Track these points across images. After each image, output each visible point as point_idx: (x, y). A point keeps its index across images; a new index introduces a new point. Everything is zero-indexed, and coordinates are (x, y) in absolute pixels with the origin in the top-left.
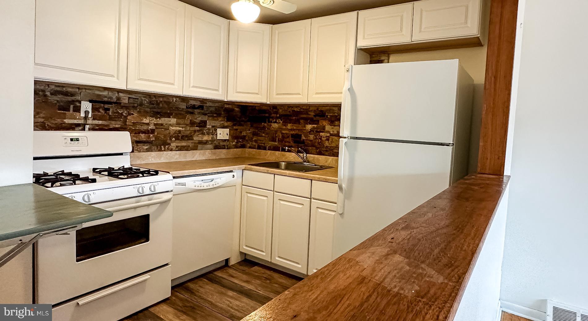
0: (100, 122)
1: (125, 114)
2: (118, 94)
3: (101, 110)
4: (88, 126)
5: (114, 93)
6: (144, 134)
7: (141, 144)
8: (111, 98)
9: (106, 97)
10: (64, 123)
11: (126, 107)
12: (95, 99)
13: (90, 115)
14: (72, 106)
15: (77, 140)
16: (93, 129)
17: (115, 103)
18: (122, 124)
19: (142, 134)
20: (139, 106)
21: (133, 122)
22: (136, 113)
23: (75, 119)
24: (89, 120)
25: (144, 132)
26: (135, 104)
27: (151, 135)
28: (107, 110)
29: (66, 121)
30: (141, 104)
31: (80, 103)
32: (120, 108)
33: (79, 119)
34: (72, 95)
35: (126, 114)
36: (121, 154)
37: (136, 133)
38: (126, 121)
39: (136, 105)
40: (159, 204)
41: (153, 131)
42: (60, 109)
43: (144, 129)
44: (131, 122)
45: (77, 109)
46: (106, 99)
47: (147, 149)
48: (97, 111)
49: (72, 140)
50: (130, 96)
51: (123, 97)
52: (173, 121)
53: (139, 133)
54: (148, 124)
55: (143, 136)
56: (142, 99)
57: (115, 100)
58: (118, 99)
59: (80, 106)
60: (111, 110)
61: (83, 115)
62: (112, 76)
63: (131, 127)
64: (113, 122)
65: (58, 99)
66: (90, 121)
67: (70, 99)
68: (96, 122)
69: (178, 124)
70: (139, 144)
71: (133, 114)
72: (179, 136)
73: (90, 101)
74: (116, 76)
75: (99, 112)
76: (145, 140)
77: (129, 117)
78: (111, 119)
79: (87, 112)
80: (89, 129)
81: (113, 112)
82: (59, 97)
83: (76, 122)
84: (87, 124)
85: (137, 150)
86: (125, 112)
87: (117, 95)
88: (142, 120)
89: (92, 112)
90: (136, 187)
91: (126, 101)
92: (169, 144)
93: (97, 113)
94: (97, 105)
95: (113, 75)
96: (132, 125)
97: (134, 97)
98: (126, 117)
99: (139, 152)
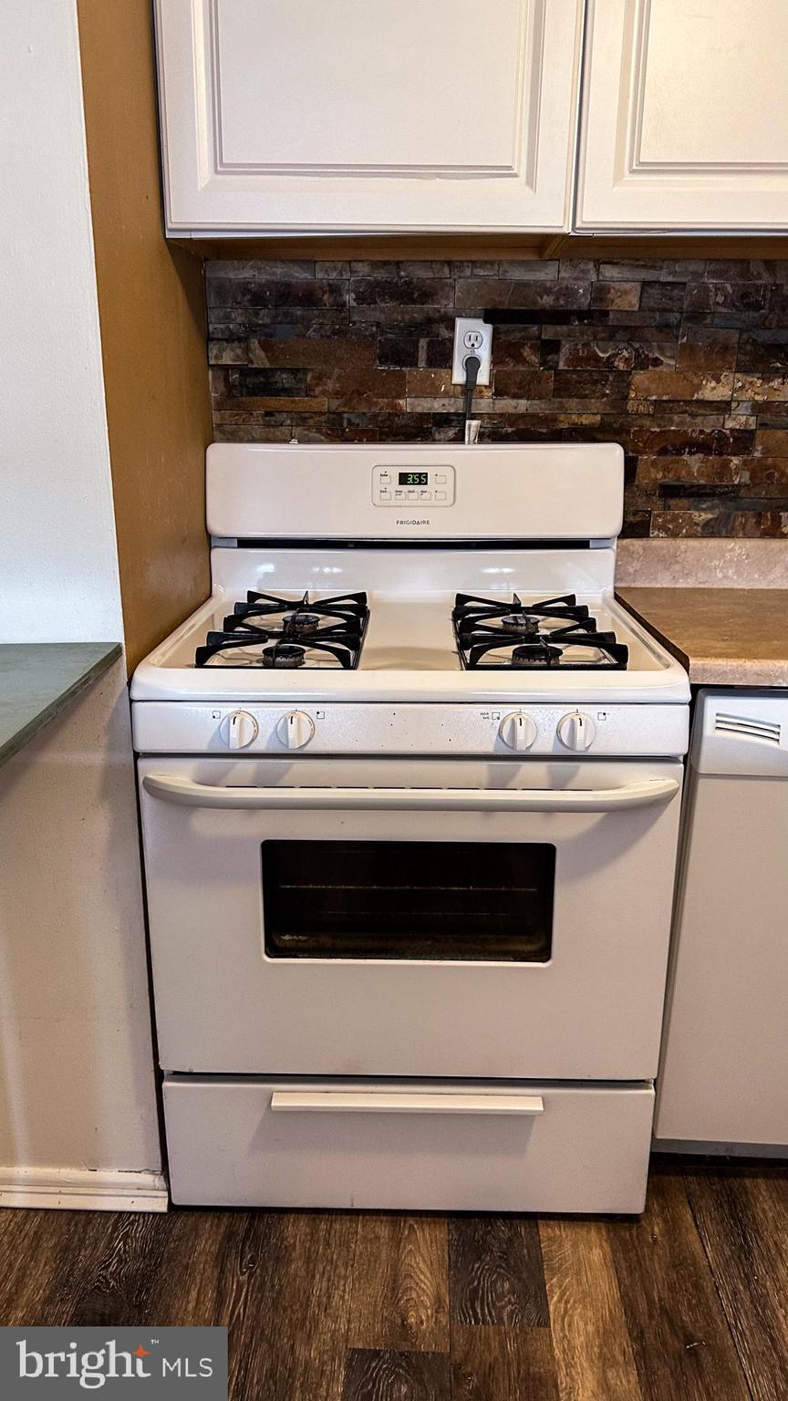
0: (522, 405)
1: (621, 366)
2: (598, 272)
3: (527, 352)
4: (475, 423)
5: (582, 271)
6: (701, 456)
7: (685, 502)
8: (568, 293)
9: (548, 291)
10: (399, 413)
11: (629, 331)
12: (506, 302)
13: (484, 379)
14: (423, 343)
15: (421, 479)
16: (492, 435)
17: (581, 315)
18: (608, 410)
19: (691, 453)
20: (689, 319)
21: (654, 398)
22: (672, 358)
23: (435, 394)
24: (482, 397)
25: (703, 446)
26: (671, 311)
27: (735, 460)
28: (551, 347)
29: (406, 404)
30: (697, 315)
31: (452, 328)
32: (603, 340)
33: (446, 394)
34: (427, 295)
35: (627, 360)
36: (582, 544)
37: (664, 452)
38: (626, 398)
39: (673, 318)
40: (601, 815)
41: (743, 441)
42: (384, 359)
43: (702, 432)
44: (646, 400)
45: (442, 356)
46: (547, 301)
47: (707, 523)
48: (511, 356)
49: (404, 479)
50: (649, 275)
51: (617, 285)
53: (679, 452)
54: (723, 407)
55: (694, 466)
56: (705, 289)
57: (585, 303)
58: (600, 292)
59: (452, 341)
60: (565, 350)
61: (459, 376)
62: (505, 172)
63: (647, 422)
64: (573, 403)
65: (382, 318)
66: (484, 404)
67: (416, 312)
68: (508, 405)
70: (673, 502)
71: (657, 362)
73: (488, 317)
74: (522, 170)
75: (520, 359)
76: (702, 482)
77: (640, 378)
78: (564, 388)
79: (472, 365)
80: (483, 437)
81: (575, 360)
82: (385, 310)
83: (437, 406)
84: (473, 417)
85: (663, 528)
86: (625, 353)
87: (593, 277)
88: (699, 387)
89: (495, 361)
90: (496, 716)
91: (631, 301)
93: (510, 366)
94: (515, 333)
95: (509, 168)
96: (649, 415)
97: (670, 279)
98: (623, 378)
99: (674, 535)
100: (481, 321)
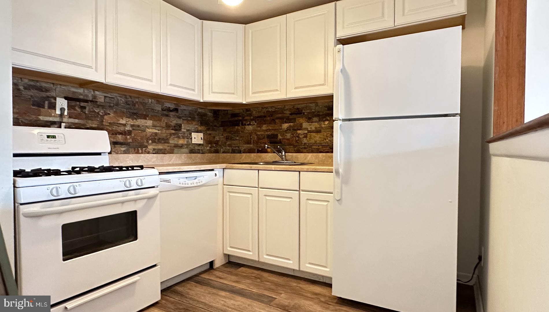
0: (76, 121)
1: (101, 114)
2: (94, 92)
3: (77, 108)
4: (64, 124)
5: (90, 91)
6: (121, 135)
7: (119, 146)
8: (87, 96)
9: (82, 95)
10: (40, 120)
11: (102, 106)
12: (70, 96)
13: (66, 113)
14: (47, 102)
15: (54, 137)
16: (69, 127)
17: (91, 101)
18: (99, 124)
19: (119, 135)
20: (116, 105)
21: (109, 122)
22: (112, 113)
23: (51, 116)
24: (65, 118)
25: (121, 133)
26: (112, 103)
27: (128, 137)
28: (83, 108)
29: (41, 118)
30: (117, 104)
31: (56, 100)
32: (96, 108)
33: (54, 116)
34: (47, 90)
35: (102, 113)
36: (99, 154)
37: (113, 134)
38: (103, 121)
39: (112, 105)
40: (146, 200)
41: (130, 133)
42: (34, 105)
43: (121, 130)
44: (107, 122)
45: (53, 106)
46: (81, 97)
47: (124, 151)
48: (73, 109)
49: (48, 137)
50: (106, 95)
51: (98, 96)
52: (149, 123)
53: (116, 134)
54: (125, 125)
55: (120, 138)
56: (118, 99)
57: (91, 98)
58: (95, 97)
59: (55, 103)
60: (87, 108)
61: (58, 112)
62: (90, 67)
63: (108, 127)
64: (90, 121)
65: (32, 94)
66: (65, 120)
67: (44, 94)
68: (72, 120)
69: (154, 126)
70: (116, 146)
71: (109, 114)
72: (156, 139)
73: (66, 98)
74: (94, 68)
75: (75, 110)
76: (122, 141)
77: (106, 117)
78: (87, 118)
79: (62, 110)
80: (65, 128)
81: (90, 111)
82: (33, 92)
83: (51, 119)
84: (63, 123)
85: (114, 152)
86: (102, 111)
87: (93, 93)
88: (119, 120)
89: (68, 110)
90: (123, 181)
91: (102, 100)
92: (146, 147)
93: (72, 111)
94: (73, 103)
95: (91, 67)
96: (108, 126)
97: (111, 96)
98: (102, 117)
99: (117, 153)
100: (64, 99)
